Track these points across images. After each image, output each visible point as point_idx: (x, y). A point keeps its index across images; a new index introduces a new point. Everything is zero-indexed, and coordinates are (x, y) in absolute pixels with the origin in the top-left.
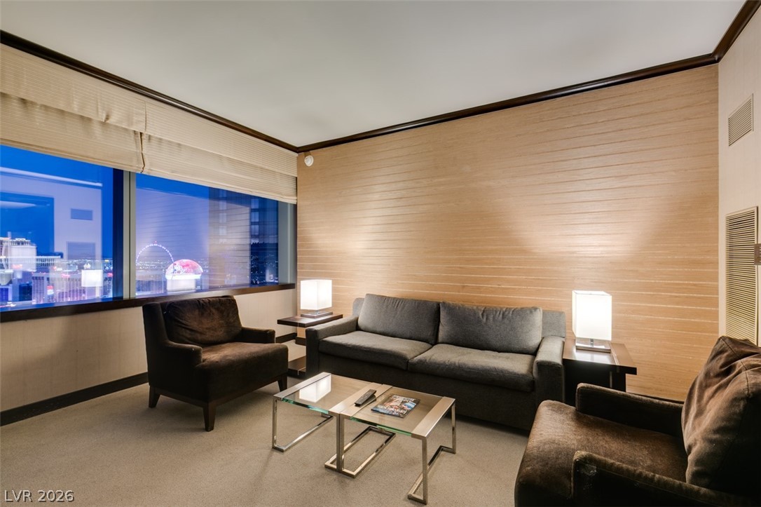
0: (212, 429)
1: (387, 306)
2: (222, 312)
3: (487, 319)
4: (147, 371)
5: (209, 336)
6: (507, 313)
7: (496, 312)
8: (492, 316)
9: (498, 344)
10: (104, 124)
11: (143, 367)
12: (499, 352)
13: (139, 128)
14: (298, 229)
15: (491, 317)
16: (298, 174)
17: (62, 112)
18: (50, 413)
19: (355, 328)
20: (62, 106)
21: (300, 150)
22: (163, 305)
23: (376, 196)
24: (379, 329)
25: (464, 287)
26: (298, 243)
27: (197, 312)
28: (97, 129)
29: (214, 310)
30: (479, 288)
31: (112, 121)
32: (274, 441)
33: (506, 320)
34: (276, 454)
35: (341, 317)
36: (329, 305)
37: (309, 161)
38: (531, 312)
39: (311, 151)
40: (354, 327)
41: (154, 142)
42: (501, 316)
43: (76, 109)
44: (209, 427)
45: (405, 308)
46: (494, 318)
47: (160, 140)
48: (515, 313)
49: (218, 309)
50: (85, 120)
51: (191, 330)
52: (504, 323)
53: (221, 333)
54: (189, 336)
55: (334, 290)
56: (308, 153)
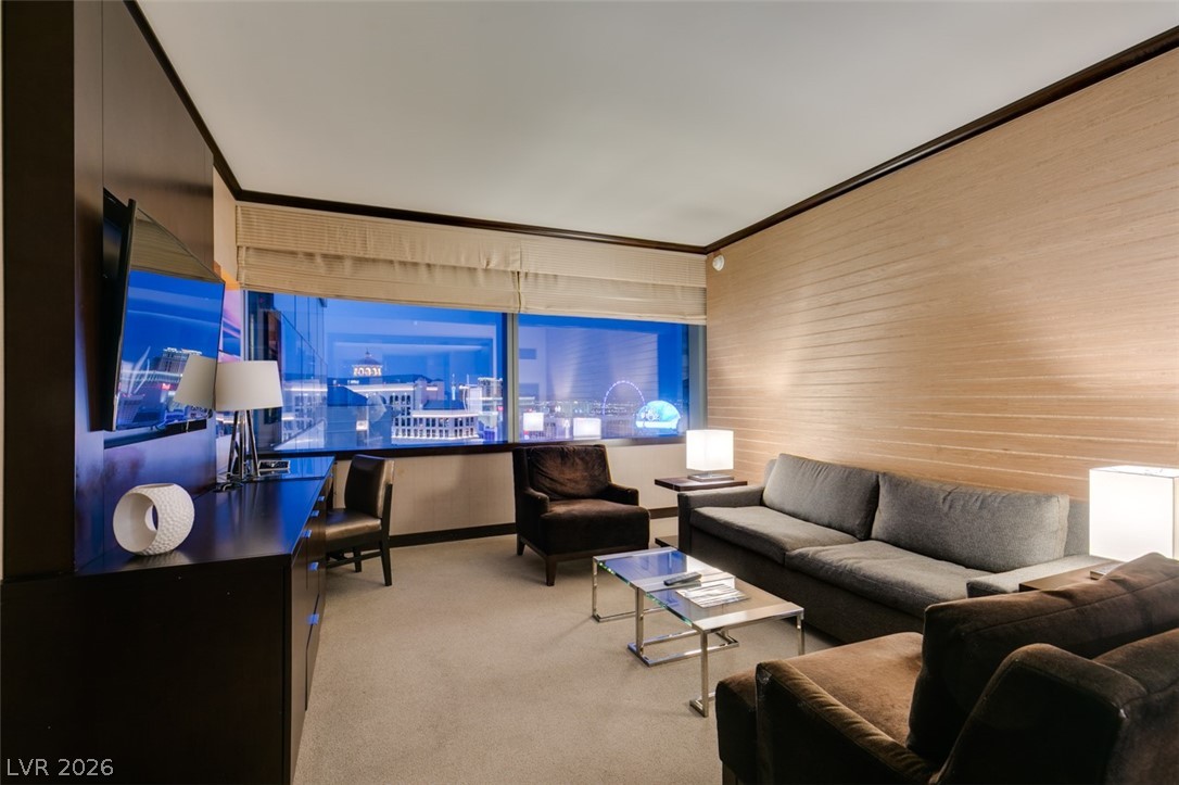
0: (552, 584)
1: (804, 474)
2: (587, 463)
3: (950, 507)
4: (514, 521)
5: (569, 488)
6: (990, 500)
7: (971, 496)
8: (962, 503)
9: (965, 554)
10: (486, 270)
11: (510, 517)
12: (967, 567)
13: (515, 267)
14: (708, 359)
15: (958, 505)
16: (707, 283)
17: (455, 268)
18: (451, 543)
19: (757, 501)
20: (453, 263)
21: (709, 249)
22: (528, 450)
23: (803, 304)
24: (788, 508)
25: (940, 450)
26: (708, 379)
27: (559, 461)
28: (481, 276)
29: (578, 461)
30: (966, 453)
31: (491, 266)
32: (594, 610)
33: (985, 513)
34: (593, 623)
35: (745, 483)
36: (730, 466)
37: (719, 264)
38: (1038, 502)
39: (721, 250)
40: (757, 499)
41: (530, 278)
42: (978, 504)
43: (463, 263)
44: (550, 583)
45: (829, 479)
46: (963, 506)
47: (536, 275)
48: (1005, 500)
49: (582, 459)
50: (472, 270)
51: (551, 479)
52: (982, 517)
53: (583, 488)
54: (548, 485)
55: (737, 445)
56: (717, 252)
